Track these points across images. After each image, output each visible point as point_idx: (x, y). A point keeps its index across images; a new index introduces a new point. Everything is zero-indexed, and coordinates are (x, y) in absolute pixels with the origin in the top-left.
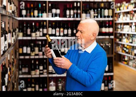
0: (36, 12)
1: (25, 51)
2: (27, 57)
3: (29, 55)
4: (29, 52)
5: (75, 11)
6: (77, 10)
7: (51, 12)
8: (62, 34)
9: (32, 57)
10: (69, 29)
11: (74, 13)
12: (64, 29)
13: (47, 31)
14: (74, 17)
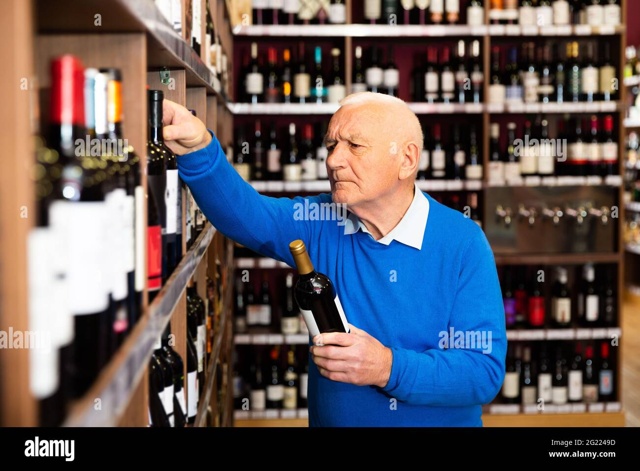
0: (303, 82)
5: (462, 76)
6: (470, 72)
7: (364, 81)
10: (435, 149)
11: (457, 83)
14: (455, 100)
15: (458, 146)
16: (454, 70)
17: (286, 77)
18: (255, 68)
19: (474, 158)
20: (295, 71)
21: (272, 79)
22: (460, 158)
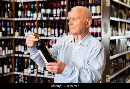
0: (29, 12)
1: (20, 50)
2: (20, 55)
3: (23, 53)
4: (23, 51)
5: (62, 10)
6: (63, 9)
7: (41, 12)
8: (49, 34)
9: (24, 56)
10: (56, 29)
11: (60, 12)
12: (52, 29)
13: (38, 31)
14: (60, 16)
15: (61, 28)
16: (60, 8)
17: (26, 12)
18: (20, 10)
19: (65, 31)
20: (27, 10)
21: (23, 12)
22: (61, 31)
